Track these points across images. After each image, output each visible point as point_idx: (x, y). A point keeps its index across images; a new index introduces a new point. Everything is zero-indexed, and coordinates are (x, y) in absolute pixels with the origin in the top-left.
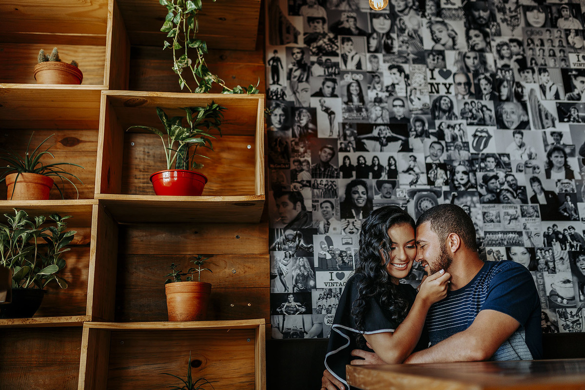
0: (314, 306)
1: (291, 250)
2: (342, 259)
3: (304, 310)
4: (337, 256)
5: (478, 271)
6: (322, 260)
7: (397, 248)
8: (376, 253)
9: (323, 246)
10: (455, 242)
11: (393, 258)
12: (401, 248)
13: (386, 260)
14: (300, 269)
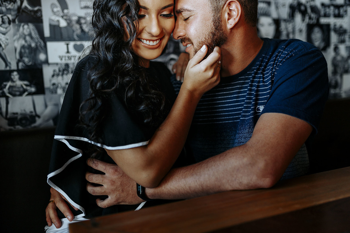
0: (47, 84)
1: (10, 14)
2: (81, 28)
3: (33, 90)
4: (74, 23)
5: (257, 53)
6: (54, 28)
7: (147, 16)
8: (116, 23)
9: (55, 10)
10: (234, 13)
11: (141, 32)
12: (154, 16)
13: (130, 36)
14: (25, 39)
